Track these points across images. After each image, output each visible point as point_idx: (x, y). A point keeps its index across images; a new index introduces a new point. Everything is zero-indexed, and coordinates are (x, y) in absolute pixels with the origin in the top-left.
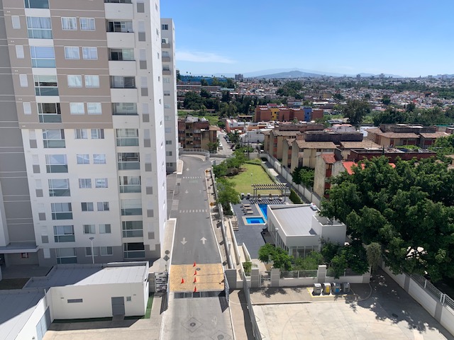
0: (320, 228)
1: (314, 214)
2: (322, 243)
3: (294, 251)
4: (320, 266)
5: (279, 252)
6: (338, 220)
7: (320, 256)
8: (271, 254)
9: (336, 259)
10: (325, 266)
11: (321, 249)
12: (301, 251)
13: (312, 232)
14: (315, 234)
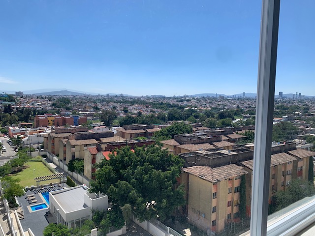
0: (90, 202)
1: (86, 192)
2: (93, 212)
3: (72, 224)
4: (92, 230)
5: (61, 228)
6: (102, 193)
7: (92, 223)
8: (54, 231)
9: (103, 222)
10: (96, 229)
11: (93, 217)
12: (78, 223)
13: (85, 206)
14: (87, 207)
